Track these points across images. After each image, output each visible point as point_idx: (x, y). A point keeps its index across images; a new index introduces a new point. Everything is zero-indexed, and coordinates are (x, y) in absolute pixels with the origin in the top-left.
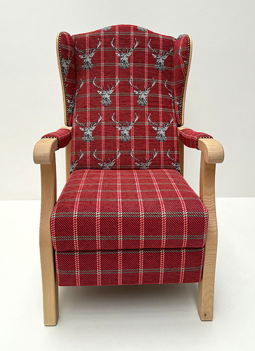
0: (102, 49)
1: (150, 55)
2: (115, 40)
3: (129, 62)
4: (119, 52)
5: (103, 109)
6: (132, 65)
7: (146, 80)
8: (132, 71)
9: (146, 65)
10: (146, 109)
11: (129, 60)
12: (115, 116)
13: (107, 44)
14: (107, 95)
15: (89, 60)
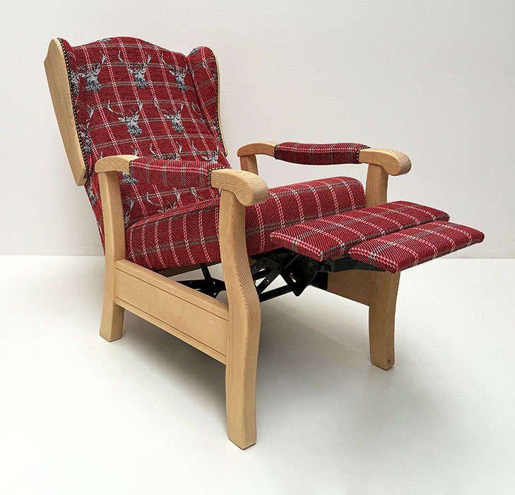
0: (109, 65)
1: (167, 73)
2: (121, 53)
3: (147, 80)
4: (131, 68)
5: (134, 140)
6: (150, 83)
7: (173, 102)
8: (153, 91)
9: (167, 84)
10: (186, 136)
11: (146, 77)
12: (153, 147)
13: (113, 58)
14: (133, 122)
15: (94, 79)
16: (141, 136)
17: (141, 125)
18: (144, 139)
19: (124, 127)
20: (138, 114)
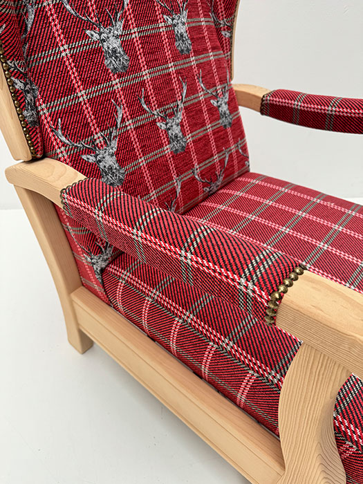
5: (116, 84)
10: (193, 60)
16: (127, 73)
17: (128, 46)
18: (132, 80)
19: (97, 52)
20: (122, 17)
